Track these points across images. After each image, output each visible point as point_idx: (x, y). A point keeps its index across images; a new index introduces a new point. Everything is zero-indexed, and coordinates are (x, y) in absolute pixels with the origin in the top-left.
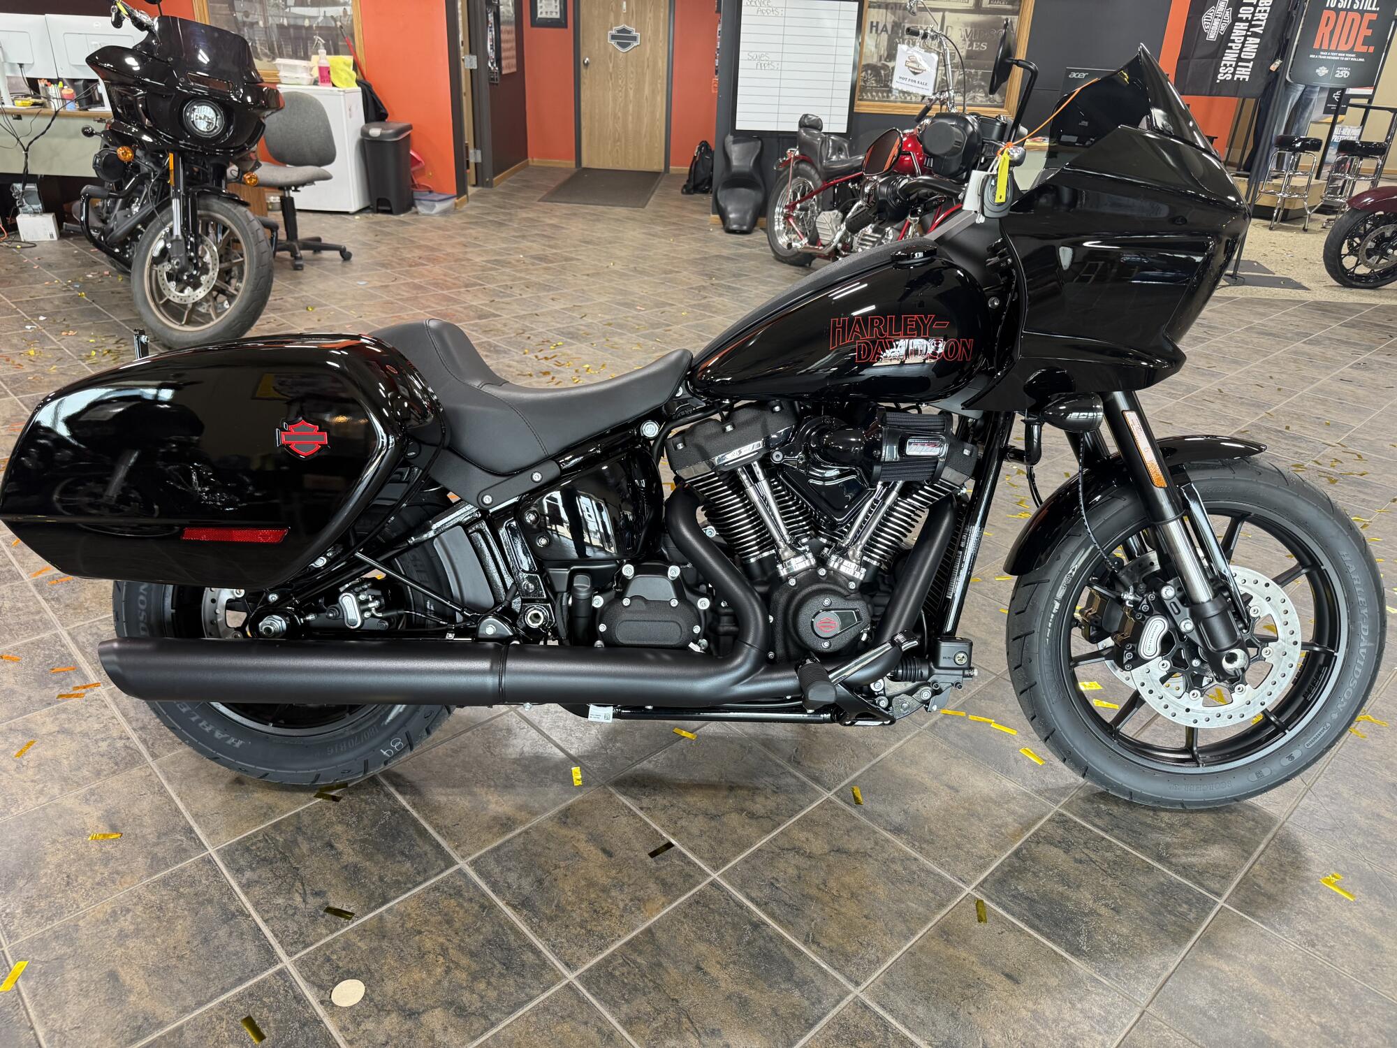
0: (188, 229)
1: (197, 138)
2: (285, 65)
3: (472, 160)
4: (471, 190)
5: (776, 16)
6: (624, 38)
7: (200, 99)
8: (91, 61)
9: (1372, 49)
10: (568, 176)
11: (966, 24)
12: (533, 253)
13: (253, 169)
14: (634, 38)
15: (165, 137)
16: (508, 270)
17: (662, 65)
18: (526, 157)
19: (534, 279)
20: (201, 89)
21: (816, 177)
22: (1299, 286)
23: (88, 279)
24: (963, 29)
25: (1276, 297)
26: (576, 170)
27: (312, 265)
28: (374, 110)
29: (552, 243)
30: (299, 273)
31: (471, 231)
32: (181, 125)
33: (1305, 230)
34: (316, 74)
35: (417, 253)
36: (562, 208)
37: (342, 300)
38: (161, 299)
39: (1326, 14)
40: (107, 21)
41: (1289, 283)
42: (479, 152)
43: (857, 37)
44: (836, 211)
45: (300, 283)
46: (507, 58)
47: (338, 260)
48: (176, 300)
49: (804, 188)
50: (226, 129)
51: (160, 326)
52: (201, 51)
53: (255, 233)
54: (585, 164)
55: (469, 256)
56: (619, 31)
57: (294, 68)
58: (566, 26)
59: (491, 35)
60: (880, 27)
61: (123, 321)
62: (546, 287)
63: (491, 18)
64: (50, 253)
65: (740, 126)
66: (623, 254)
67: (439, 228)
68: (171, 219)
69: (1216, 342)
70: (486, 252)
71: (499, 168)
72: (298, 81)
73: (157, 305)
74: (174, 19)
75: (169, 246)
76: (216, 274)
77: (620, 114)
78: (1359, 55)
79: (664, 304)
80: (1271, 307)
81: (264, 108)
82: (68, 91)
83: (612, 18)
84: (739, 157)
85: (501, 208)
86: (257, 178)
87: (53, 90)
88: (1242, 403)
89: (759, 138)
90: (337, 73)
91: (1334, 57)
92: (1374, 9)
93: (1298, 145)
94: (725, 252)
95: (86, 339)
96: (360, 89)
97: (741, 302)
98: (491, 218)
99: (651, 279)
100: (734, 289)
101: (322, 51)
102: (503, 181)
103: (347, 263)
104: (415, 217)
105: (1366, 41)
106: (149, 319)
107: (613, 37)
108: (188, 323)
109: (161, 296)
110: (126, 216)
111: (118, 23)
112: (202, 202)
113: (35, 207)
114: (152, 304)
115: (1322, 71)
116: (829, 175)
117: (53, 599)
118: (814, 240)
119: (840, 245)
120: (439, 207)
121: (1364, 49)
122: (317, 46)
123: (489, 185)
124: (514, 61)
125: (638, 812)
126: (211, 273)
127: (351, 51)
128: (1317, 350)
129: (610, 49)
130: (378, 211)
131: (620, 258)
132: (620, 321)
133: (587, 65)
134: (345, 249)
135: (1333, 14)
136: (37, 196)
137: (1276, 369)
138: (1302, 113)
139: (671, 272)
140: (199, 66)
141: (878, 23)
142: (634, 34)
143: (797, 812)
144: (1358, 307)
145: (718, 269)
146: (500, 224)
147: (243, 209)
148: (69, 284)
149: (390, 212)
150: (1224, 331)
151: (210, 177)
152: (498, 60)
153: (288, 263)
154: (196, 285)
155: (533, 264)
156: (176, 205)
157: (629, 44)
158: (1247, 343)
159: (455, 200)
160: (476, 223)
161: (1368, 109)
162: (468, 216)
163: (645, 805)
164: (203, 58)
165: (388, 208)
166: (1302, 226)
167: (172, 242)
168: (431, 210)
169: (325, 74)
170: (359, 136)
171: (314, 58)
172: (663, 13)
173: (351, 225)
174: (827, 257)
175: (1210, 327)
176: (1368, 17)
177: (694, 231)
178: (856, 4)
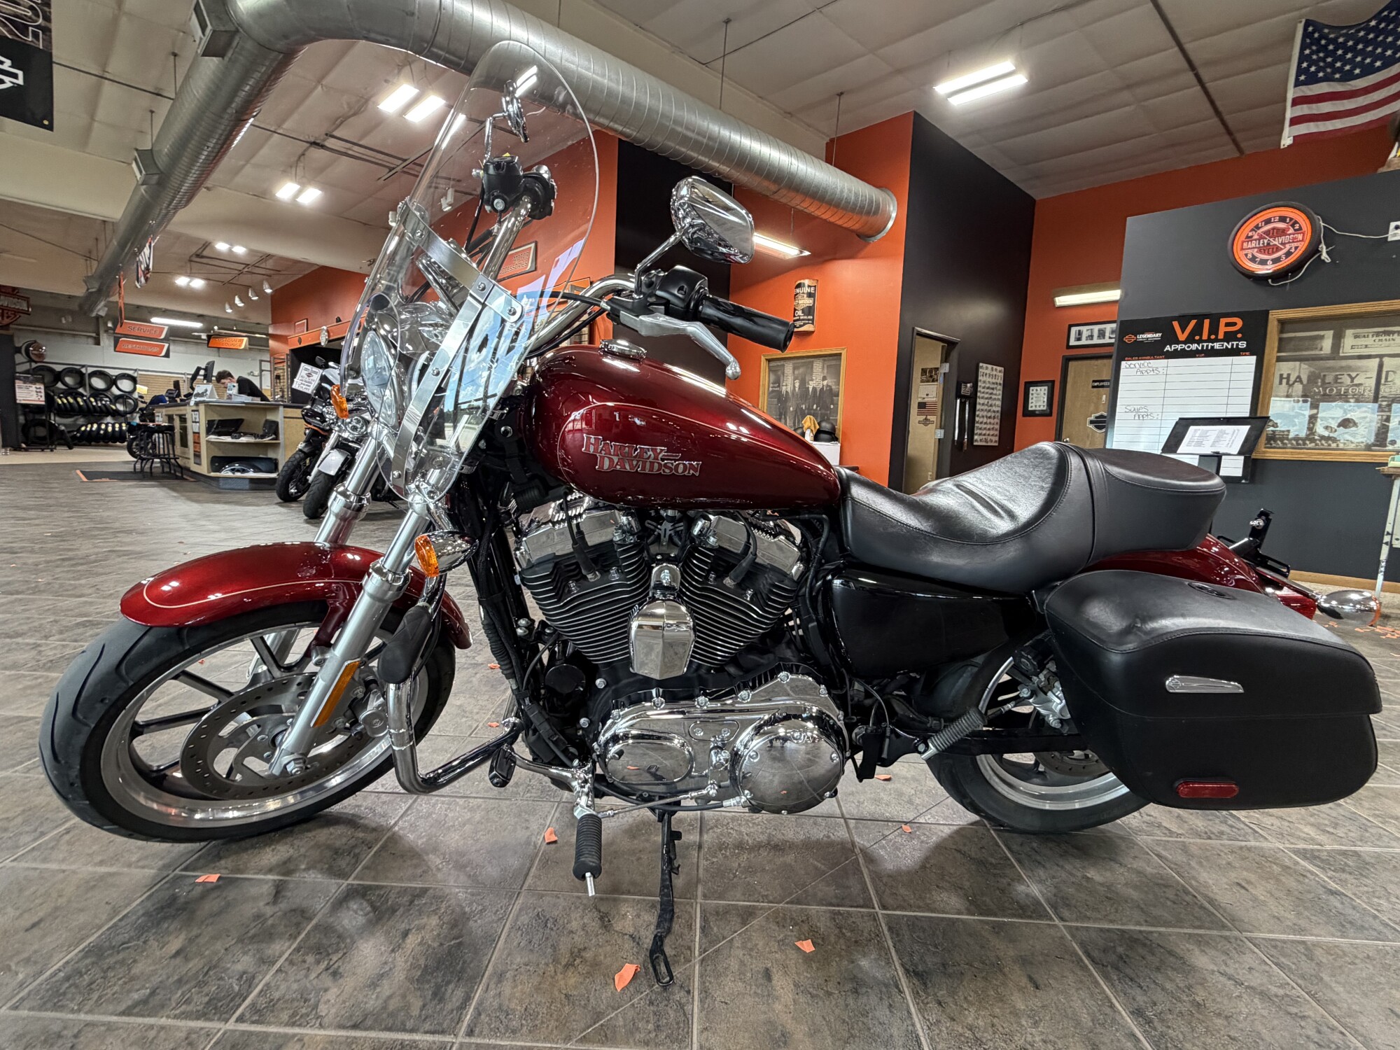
5: (1157, 375)
6: (1101, 422)
56: (1098, 417)
83: (1092, 408)
107: (1092, 422)
124: (995, 439)
129: (1088, 431)
178: (1254, 358)
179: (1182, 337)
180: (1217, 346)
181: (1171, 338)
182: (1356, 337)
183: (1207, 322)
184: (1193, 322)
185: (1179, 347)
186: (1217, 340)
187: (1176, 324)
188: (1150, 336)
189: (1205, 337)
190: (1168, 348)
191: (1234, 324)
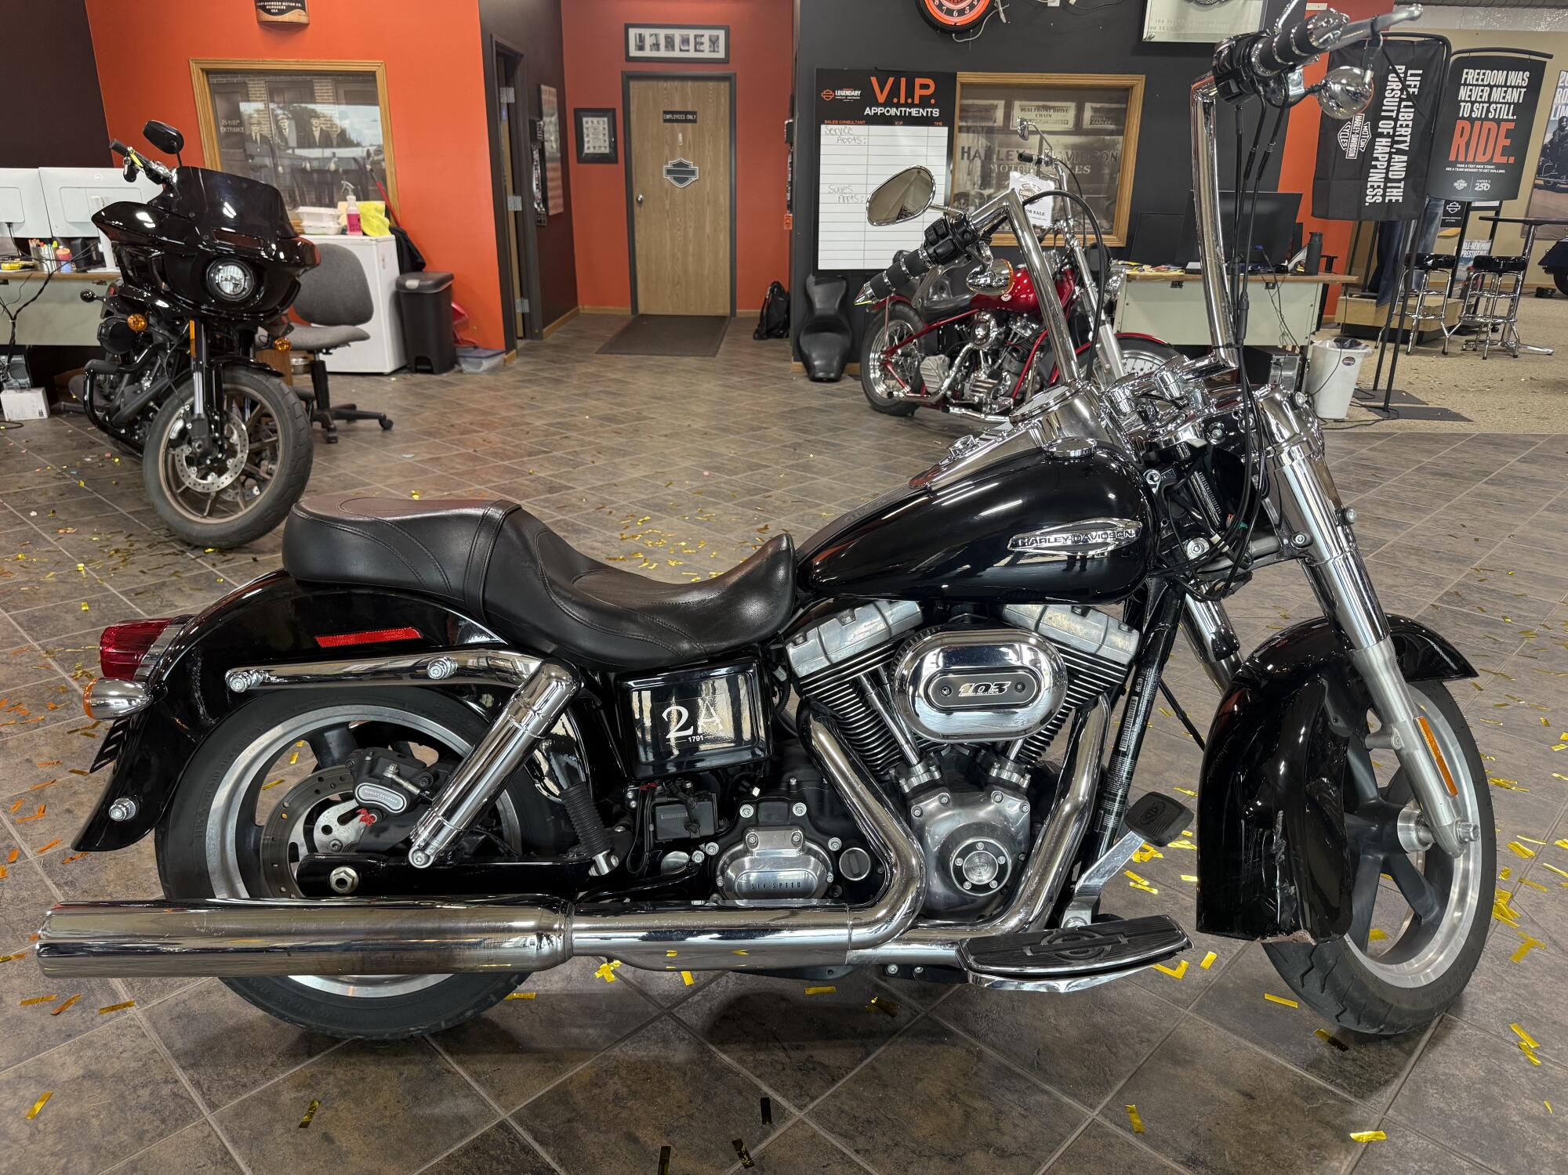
0: (212, 406)
1: (223, 302)
2: (309, 214)
3: (519, 311)
4: (520, 344)
5: (859, 145)
6: (681, 172)
7: (225, 259)
8: (97, 219)
9: (1512, 160)
10: (624, 324)
11: (1066, 147)
12: (601, 413)
13: (285, 334)
14: (693, 173)
15: (184, 302)
16: (574, 434)
17: (724, 200)
18: (576, 304)
19: (605, 443)
20: (227, 247)
21: (916, 318)
22: (1457, 417)
23: (87, 463)
24: (1063, 152)
25: (1438, 431)
26: (632, 317)
27: (348, 436)
28: (410, 258)
29: (619, 400)
30: (333, 446)
31: (526, 390)
32: (205, 289)
33: (1444, 353)
34: (344, 222)
35: (468, 418)
36: (624, 360)
37: (388, 477)
38: (178, 487)
39: (1460, 124)
40: (118, 173)
41: (1445, 415)
42: (526, 301)
43: (948, 164)
44: (942, 356)
45: (335, 458)
46: (553, 198)
47: (377, 430)
48: (199, 489)
49: (902, 330)
50: (256, 290)
51: (177, 518)
52: (226, 204)
53: (291, 408)
54: (642, 310)
55: (528, 419)
56: (674, 165)
57: (320, 216)
58: (616, 161)
59: (536, 174)
60: (972, 153)
61: (131, 513)
62: (620, 452)
63: (536, 156)
64: (40, 434)
65: (822, 265)
66: (701, 410)
67: (489, 388)
68: (192, 394)
69: (1389, 486)
70: (548, 414)
71: (549, 318)
72: (325, 231)
73: (174, 495)
74: (195, 169)
75: (189, 426)
76: (246, 457)
77: (679, 255)
78: (1498, 166)
79: (758, 466)
80: (1437, 442)
81: (299, 265)
82: (64, 251)
83: (667, 151)
84: (822, 299)
85: (555, 362)
86: (289, 344)
87: (46, 251)
88: (1440, 559)
89: (843, 278)
90: (368, 220)
91: (1471, 169)
92: (1510, 117)
93: (1430, 262)
94: (815, 403)
95: (87, 536)
96: (393, 237)
97: (845, 459)
98: (545, 375)
99: (738, 437)
100: (833, 445)
101: (351, 197)
102: (553, 333)
103: (387, 433)
104: (459, 376)
105: (1506, 151)
106: (166, 513)
107: (669, 172)
108: (210, 514)
109: (179, 483)
110: (135, 392)
111: (131, 176)
112: (227, 374)
113: (22, 381)
114: (168, 494)
115: (1460, 185)
116: (931, 316)
117: (66, 883)
118: (918, 386)
119: (949, 393)
120: (486, 364)
121: (1504, 160)
122: (346, 192)
123: (540, 336)
124: (560, 201)
125: (854, 1157)
126: (239, 455)
127: (382, 195)
128: (1502, 491)
129: (666, 185)
130: (418, 371)
131: (697, 415)
132: (712, 488)
133: (641, 202)
134: (385, 417)
135: (1467, 125)
136: (24, 369)
137: (1464, 516)
138: (1427, 228)
139: (760, 428)
140: (225, 221)
141: (969, 148)
142: (692, 167)
143: (1059, 1143)
144: (1532, 439)
145: (811, 423)
146: (558, 381)
147: (277, 381)
148: (65, 470)
149: (430, 372)
150: (1394, 474)
151: (236, 344)
152: (545, 200)
153: (319, 435)
154: (221, 471)
155: (601, 426)
156: (198, 378)
157: (687, 179)
158: (1423, 486)
159: (504, 356)
160: (530, 381)
161: (1496, 221)
162: (519, 373)
163: (860, 1146)
164: (229, 211)
165: (428, 368)
166: (1440, 349)
167: (193, 422)
168: (478, 368)
169: (355, 222)
170: (393, 288)
171: (341, 204)
172: (724, 144)
173: (388, 388)
174: (935, 406)
175: (1377, 469)
176: (1504, 126)
177: (774, 380)
178: (946, 129)
179: (881, 98)
180: (914, 112)
181: (869, 99)
182: (1023, 110)
183: (903, 80)
184: (891, 80)
185: (879, 110)
186: (912, 105)
187: (873, 79)
188: (848, 93)
189: (902, 101)
190: (867, 111)
191: (927, 87)
